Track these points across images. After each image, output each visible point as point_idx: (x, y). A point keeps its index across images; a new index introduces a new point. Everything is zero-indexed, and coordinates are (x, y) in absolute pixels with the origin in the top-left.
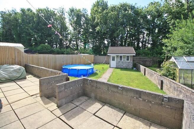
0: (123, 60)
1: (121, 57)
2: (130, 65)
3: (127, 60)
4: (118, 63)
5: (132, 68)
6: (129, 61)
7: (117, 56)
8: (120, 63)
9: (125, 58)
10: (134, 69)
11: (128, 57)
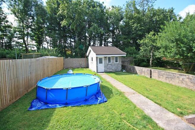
0: (112, 62)
1: (109, 58)
2: (119, 67)
3: (116, 62)
4: (106, 66)
5: (121, 70)
6: (118, 63)
7: (105, 57)
8: (109, 65)
9: (114, 59)
10: (124, 71)
11: (116, 58)
